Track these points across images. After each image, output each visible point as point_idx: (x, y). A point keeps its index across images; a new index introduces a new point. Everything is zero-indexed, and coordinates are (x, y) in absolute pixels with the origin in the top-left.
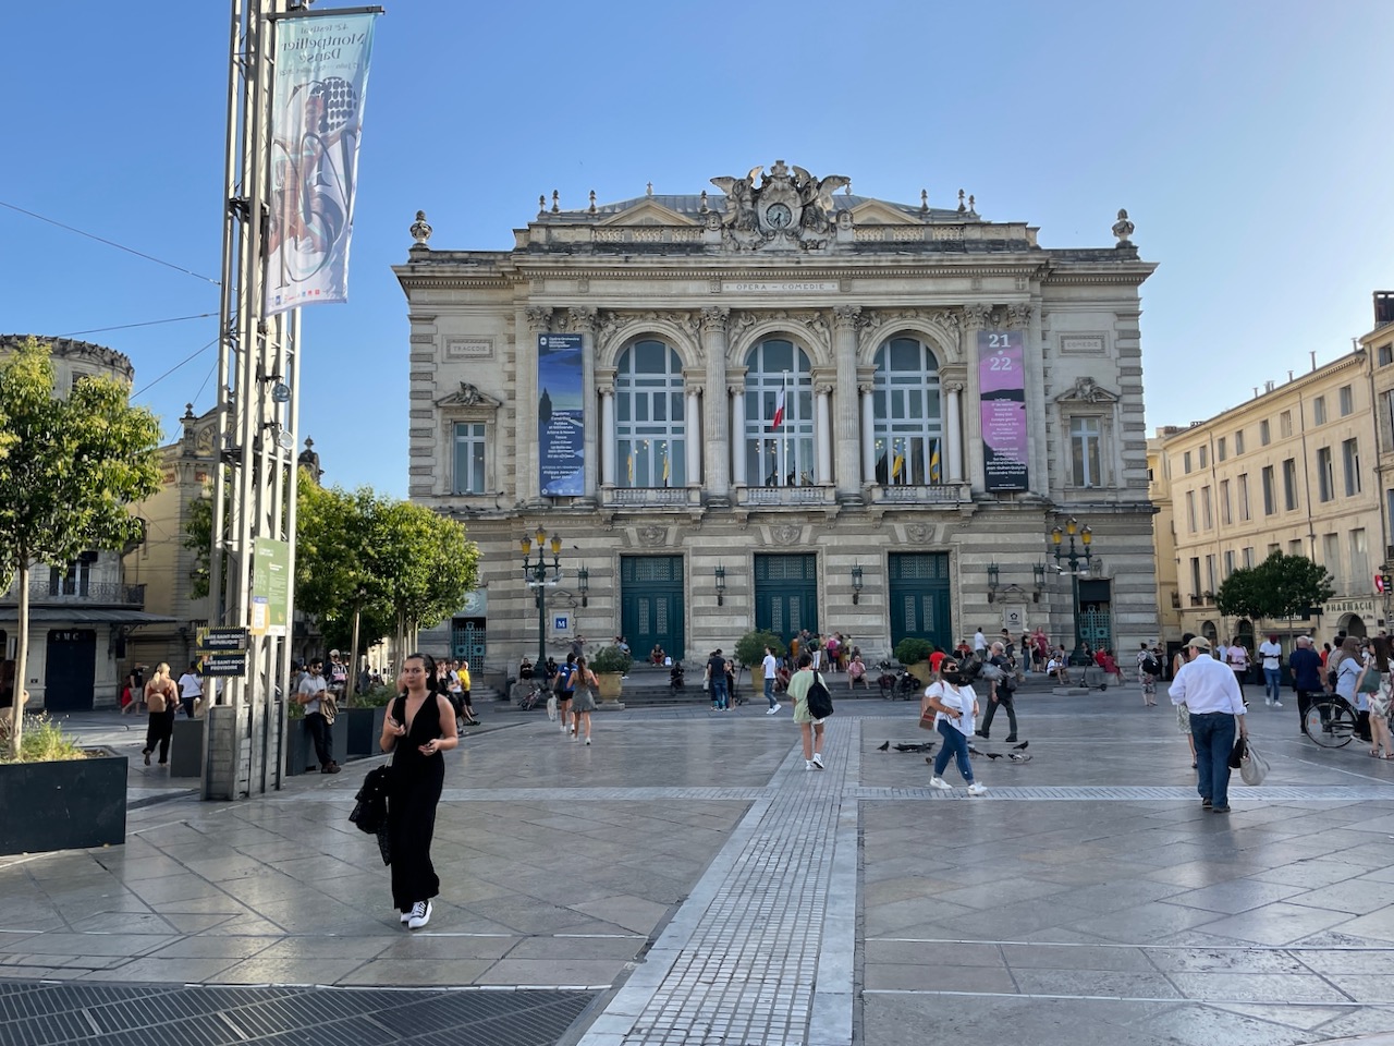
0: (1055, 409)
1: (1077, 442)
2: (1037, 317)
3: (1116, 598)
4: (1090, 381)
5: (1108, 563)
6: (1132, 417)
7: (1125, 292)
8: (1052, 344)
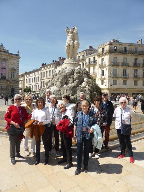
0: (10, 70)
1: (12, 74)
2: (8, 60)
3: (15, 90)
4: (14, 68)
5: (14, 87)
6: (18, 72)
7: (18, 59)
8: (10, 63)
